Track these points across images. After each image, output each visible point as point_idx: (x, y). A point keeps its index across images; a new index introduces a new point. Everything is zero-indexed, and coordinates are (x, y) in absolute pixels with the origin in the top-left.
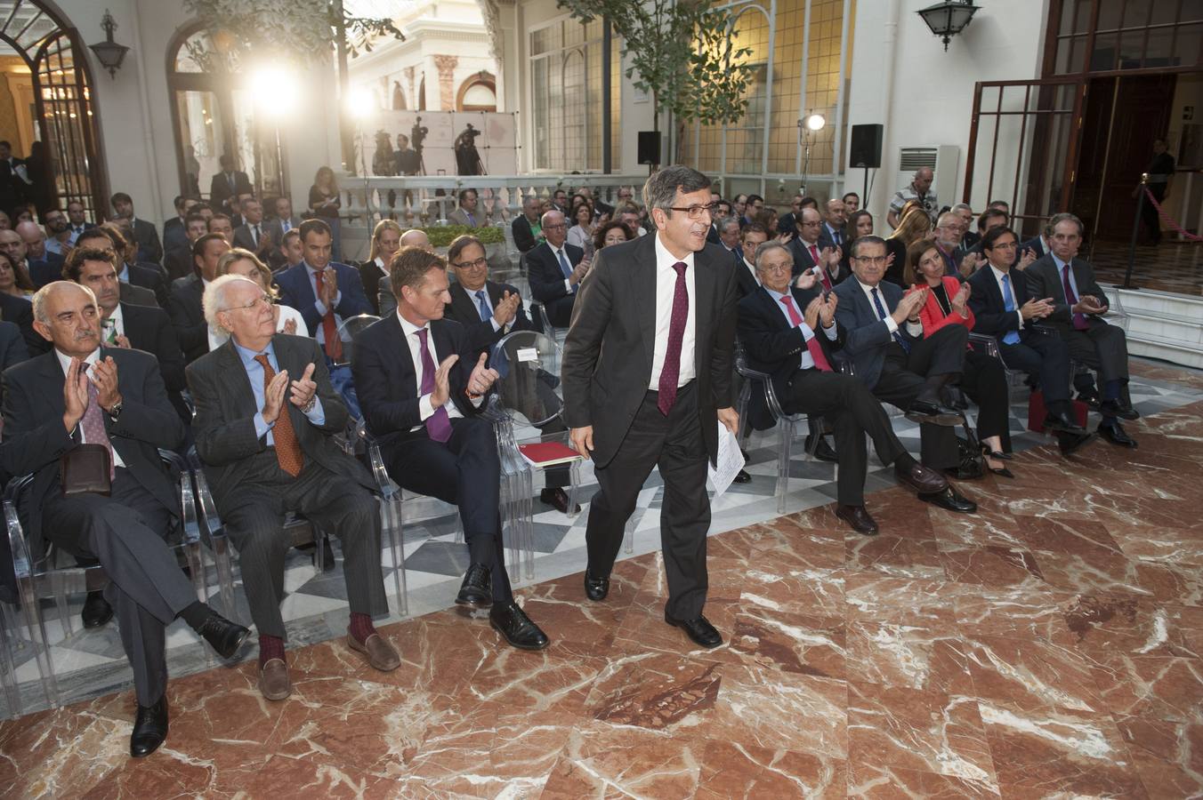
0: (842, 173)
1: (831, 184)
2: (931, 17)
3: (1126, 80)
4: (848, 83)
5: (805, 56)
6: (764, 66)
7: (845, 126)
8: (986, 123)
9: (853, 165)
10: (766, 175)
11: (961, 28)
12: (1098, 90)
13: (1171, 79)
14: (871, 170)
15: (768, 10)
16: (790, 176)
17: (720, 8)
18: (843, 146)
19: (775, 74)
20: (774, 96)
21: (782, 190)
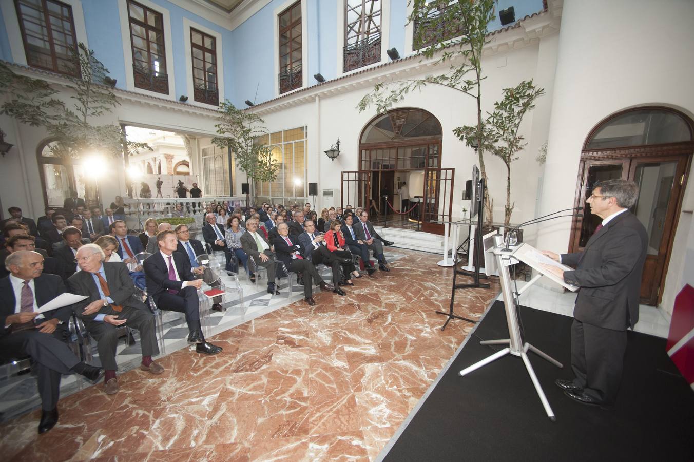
0: (307, 196)
1: (304, 200)
2: (328, 153)
3: (382, 172)
4: (307, 170)
5: (294, 162)
6: (281, 164)
7: (307, 183)
8: (345, 183)
9: (310, 195)
10: (284, 197)
11: (336, 157)
12: (375, 174)
13: (393, 172)
14: (315, 196)
15: (282, 147)
16: (292, 198)
17: (266, 146)
18: (306, 190)
19: (285, 166)
20: (285, 173)
21: (289, 202)
